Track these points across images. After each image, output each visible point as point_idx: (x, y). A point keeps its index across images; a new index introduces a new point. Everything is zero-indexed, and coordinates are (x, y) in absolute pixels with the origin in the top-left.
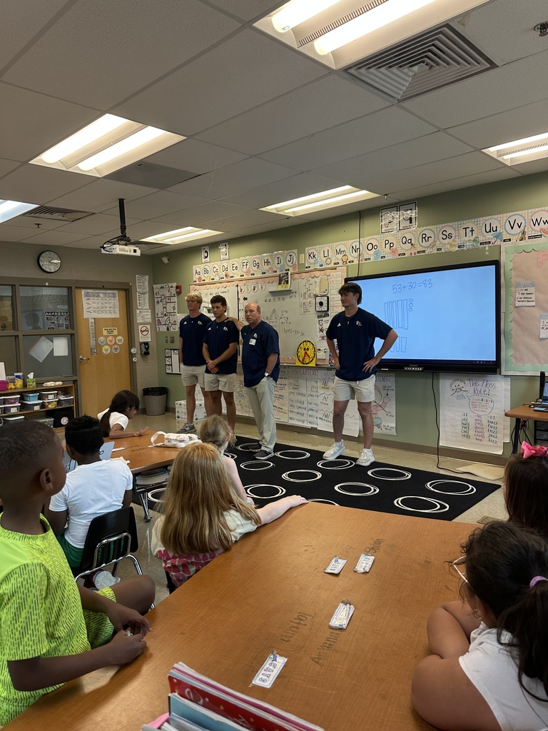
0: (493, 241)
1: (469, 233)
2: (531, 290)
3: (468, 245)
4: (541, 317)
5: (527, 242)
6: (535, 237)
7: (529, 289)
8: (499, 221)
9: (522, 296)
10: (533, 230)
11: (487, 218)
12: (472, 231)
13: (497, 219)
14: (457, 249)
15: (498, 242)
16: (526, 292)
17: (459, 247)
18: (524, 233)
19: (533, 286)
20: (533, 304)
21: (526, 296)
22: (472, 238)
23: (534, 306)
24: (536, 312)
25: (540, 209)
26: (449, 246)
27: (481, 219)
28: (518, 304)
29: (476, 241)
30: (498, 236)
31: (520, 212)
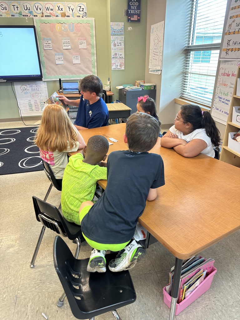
0: (29, 15)
1: (16, 9)
3: (17, 16)
4: (55, 55)
5: (44, 18)
6: (48, 16)
7: (49, 41)
8: (30, 4)
9: (46, 45)
10: (47, 12)
14: (11, 17)
15: (31, 16)
16: (48, 43)
17: (12, 15)
18: (43, 13)
19: (50, 40)
20: (51, 48)
21: (48, 45)
22: (18, 12)
23: (52, 50)
24: (53, 52)
25: (48, 2)
26: (6, 15)
27: (21, 2)
28: (45, 48)
29: (20, 14)
30: (31, 13)
31: (40, 2)
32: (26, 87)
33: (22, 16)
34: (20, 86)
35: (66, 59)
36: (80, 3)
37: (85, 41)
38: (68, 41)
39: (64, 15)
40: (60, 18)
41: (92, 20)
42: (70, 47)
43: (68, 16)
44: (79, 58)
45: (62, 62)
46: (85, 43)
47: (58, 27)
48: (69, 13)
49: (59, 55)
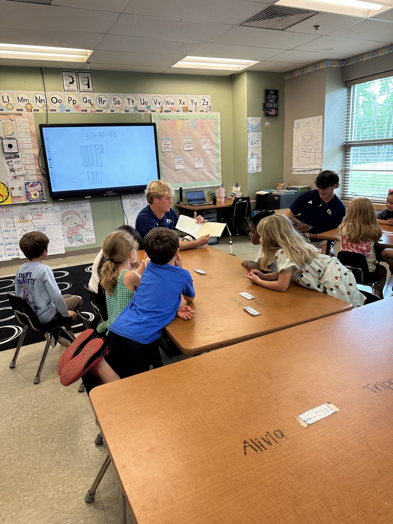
0: (146, 110)
1: (131, 103)
2: (169, 142)
3: (132, 111)
4: (175, 158)
5: (163, 114)
6: (168, 111)
8: (147, 97)
9: (165, 146)
10: (166, 107)
11: (141, 95)
12: (133, 102)
14: (124, 112)
15: (149, 112)
16: (166, 143)
17: (126, 111)
18: (162, 108)
19: (170, 140)
20: (171, 150)
21: (167, 146)
22: (133, 106)
23: (171, 152)
24: (172, 155)
25: (169, 95)
26: (119, 110)
27: (138, 95)
28: (163, 150)
29: (136, 108)
30: (148, 107)
31: (159, 95)
32: (136, 201)
33: (138, 111)
34: (130, 200)
35: (187, 163)
36: (204, 96)
37: (209, 140)
38: (190, 140)
39: (186, 110)
40: (181, 113)
41: (217, 115)
42: (191, 148)
43: (191, 111)
44: (202, 161)
45: (181, 167)
46: (209, 142)
47: (179, 124)
48: (191, 107)
49: (179, 158)
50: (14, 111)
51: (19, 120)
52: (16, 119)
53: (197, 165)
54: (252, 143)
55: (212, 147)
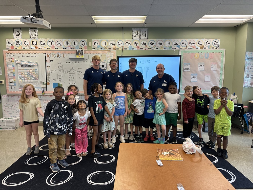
0: (176, 48)
1: (168, 44)
2: (189, 66)
3: (168, 49)
4: (191, 75)
5: (187, 50)
6: (190, 48)
8: (179, 41)
9: (186, 68)
10: (190, 46)
11: (175, 39)
13: (178, 40)
14: (163, 49)
15: (178, 49)
16: (187, 66)
17: (164, 49)
18: (187, 46)
20: (189, 70)
22: (169, 46)
23: (189, 71)
24: (190, 73)
25: (192, 39)
26: (160, 48)
27: (173, 39)
28: (184, 70)
29: (171, 47)
30: (178, 46)
31: (186, 39)
33: (172, 49)
35: (199, 78)
36: (215, 39)
38: (203, 65)
39: (202, 47)
40: (199, 50)
41: (224, 51)
42: (203, 70)
43: (205, 48)
45: (196, 80)
46: (216, 66)
47: (197, 55)
48: (206, 45)
49: (194, 75)
50: (107, 49)
51: (109, 54)
52: (108, 53)
53: (206, 80)
54: (248, 68)
55: (218, 69)
